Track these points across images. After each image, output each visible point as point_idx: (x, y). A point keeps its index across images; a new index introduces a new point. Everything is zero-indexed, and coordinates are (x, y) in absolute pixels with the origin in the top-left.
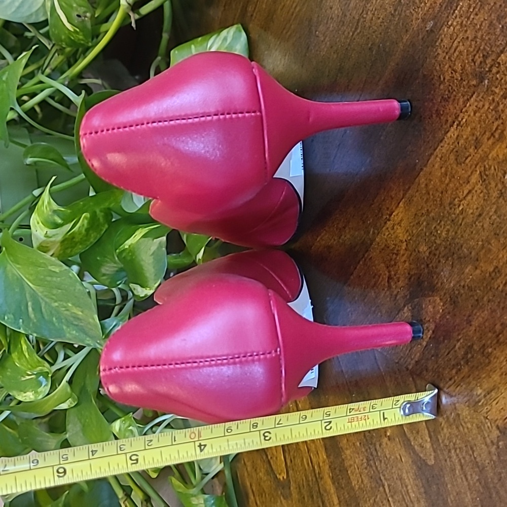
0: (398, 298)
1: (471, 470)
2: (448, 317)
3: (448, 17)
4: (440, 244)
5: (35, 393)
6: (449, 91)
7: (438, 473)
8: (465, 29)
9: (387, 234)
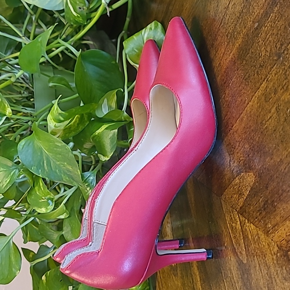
0: (234, 172)
1: (264, 267)
2: (257, 184)
3: (265, 21)
4: (255, 144)
5: (46, 209)
6: (263, 62)
7: (248, 268)
8: (273, 29)
9: (230, 137)
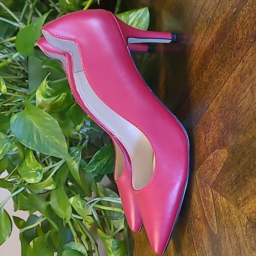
0: (208, 149)
1: (233, 238)
2: (230, 160)
3: (243, 6)
4: (229, 123)
5: (35, 179)
6: (240, 44)
7: (218, 239)
8: (250, 12)
9: (206, 116)
